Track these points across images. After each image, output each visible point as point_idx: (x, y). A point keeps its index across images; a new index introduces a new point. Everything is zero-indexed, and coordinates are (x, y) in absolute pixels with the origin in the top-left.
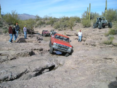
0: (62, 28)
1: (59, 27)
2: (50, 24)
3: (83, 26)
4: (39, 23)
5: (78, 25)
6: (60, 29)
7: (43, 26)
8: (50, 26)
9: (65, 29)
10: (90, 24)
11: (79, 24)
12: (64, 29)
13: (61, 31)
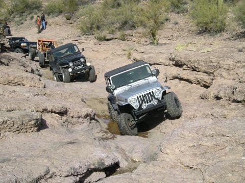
0: (112, 32)
1: (98, 28)
2: (61, 12)
3: (194, 28)
4: (16, 6)
5: (176, 24)
6: (105, 33)
7: (32, 18)
8: (60, 19)
9: (124, 36)
10: (222, 22)
11: (181, 19)
12: (118, 34)
13: (106, 42)
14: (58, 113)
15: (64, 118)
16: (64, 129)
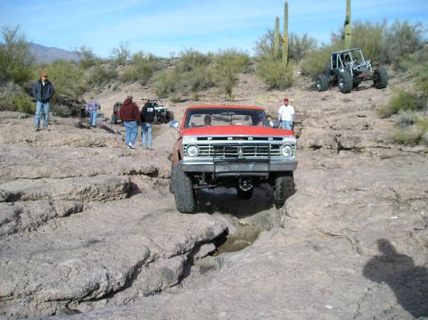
0: (186, 94)
1: (173, 91)
2: (136, 79)
3: (265, 85)
4: (95, 76)
5: (246, 82)
6: (179, 95)
7: (110, 87)
8: (136, 85)
9: (197, 96)
10: (289, 78)
11: (250, 79)
12: (192, 96)
13: (181, 104)
14: (148, 174)
15: (155, 179)
16: (156, 193)
